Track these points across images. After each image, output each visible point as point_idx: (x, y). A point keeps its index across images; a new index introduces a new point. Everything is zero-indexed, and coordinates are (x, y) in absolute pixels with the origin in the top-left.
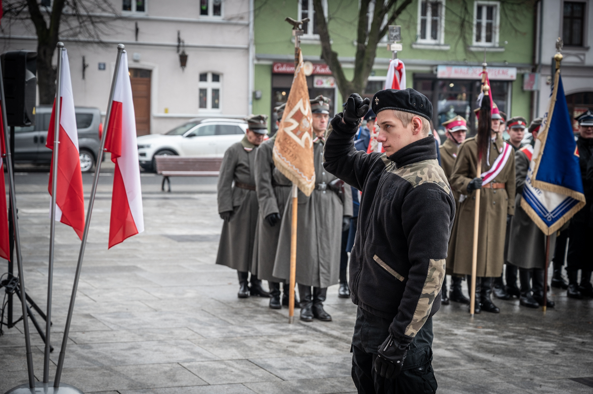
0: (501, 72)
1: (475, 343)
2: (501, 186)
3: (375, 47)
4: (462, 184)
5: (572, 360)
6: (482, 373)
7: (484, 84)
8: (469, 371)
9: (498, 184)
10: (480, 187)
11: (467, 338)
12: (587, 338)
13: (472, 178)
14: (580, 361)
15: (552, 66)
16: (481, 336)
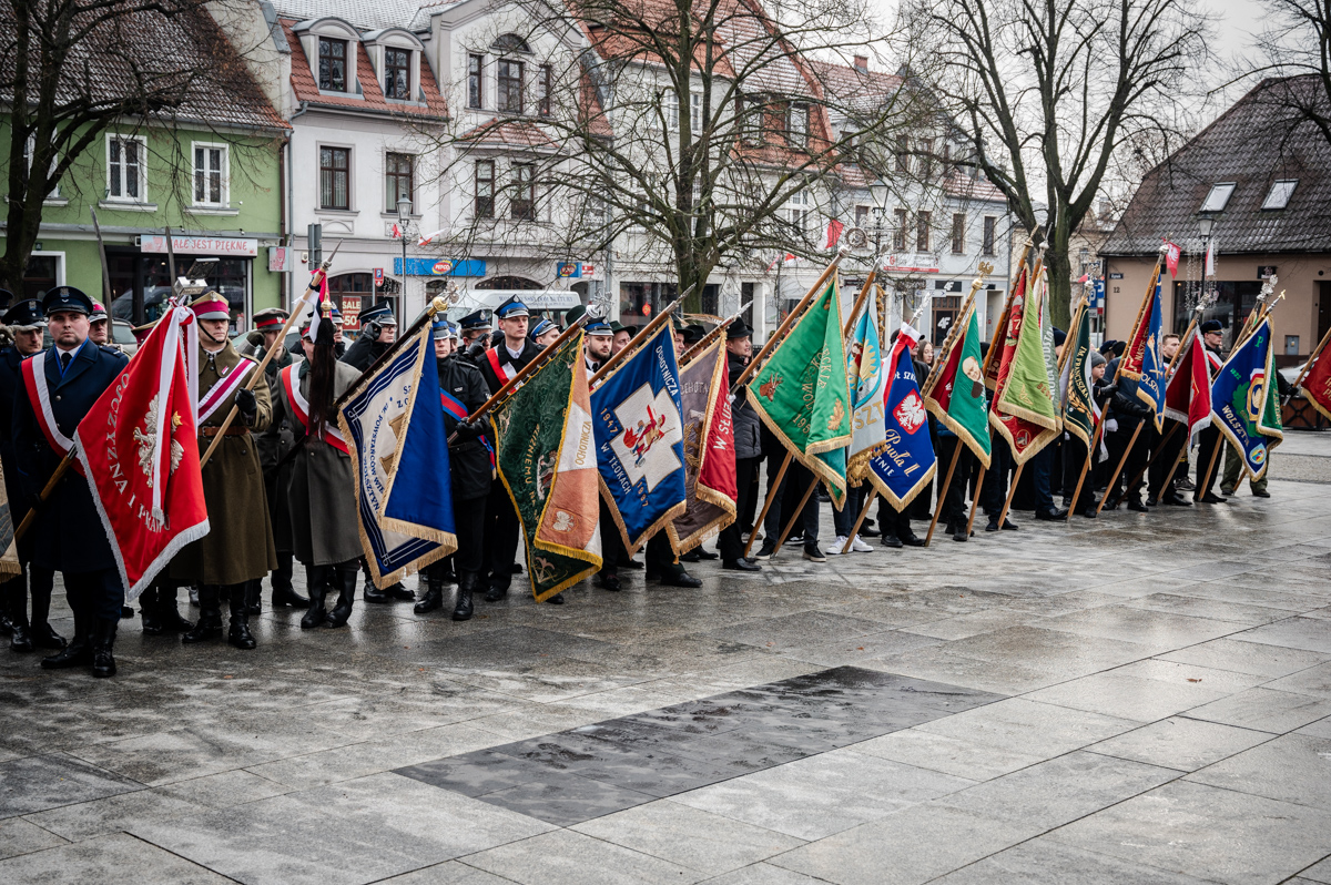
0: (235, 245)
1: (222, 712)
3: (41, 206)
5: (391, 730)
6: (239, 778)
8: (214, 777)
11: (207, 702)
12: (407, 679)
14: (403, 729)
15: (308, 237)
16: (232, 695)
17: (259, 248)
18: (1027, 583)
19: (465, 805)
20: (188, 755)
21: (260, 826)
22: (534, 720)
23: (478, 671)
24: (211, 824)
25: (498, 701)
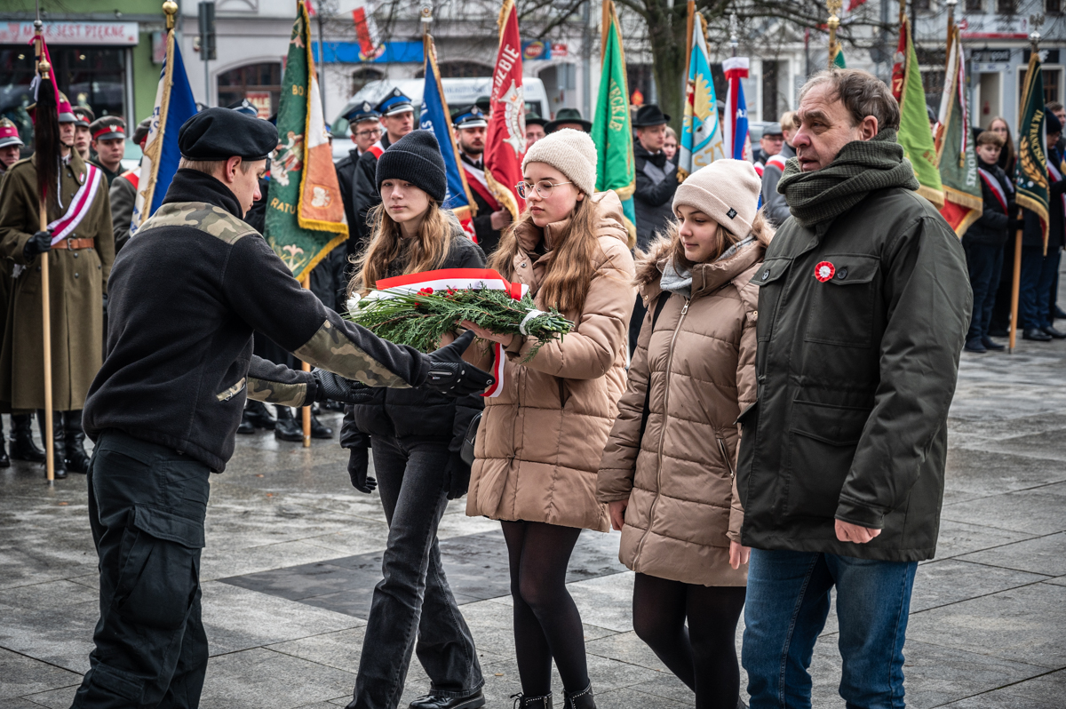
0: (110, 31)
1: (52, 534)
2: (87, 243)
4: (15, 244)
5: (225, 547)
6: (62, 587)
7: (40, 59)
8: (37, 586)
9: (80, 239)
10: (47, 248)
11: (38, 525)
12: (252, 504)
13: (32, 232)
14: (237, 546)
15: (199, 18)
16: (65, 520)
17: (141, 35)
18: (992, 406)
19: (284, 606)
20: (14, 569)
21: (77, 623)
22: (377, 537)
23: (329, 496)
24: (29, 622)
25: (343, 522)
